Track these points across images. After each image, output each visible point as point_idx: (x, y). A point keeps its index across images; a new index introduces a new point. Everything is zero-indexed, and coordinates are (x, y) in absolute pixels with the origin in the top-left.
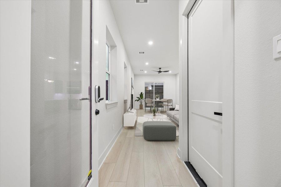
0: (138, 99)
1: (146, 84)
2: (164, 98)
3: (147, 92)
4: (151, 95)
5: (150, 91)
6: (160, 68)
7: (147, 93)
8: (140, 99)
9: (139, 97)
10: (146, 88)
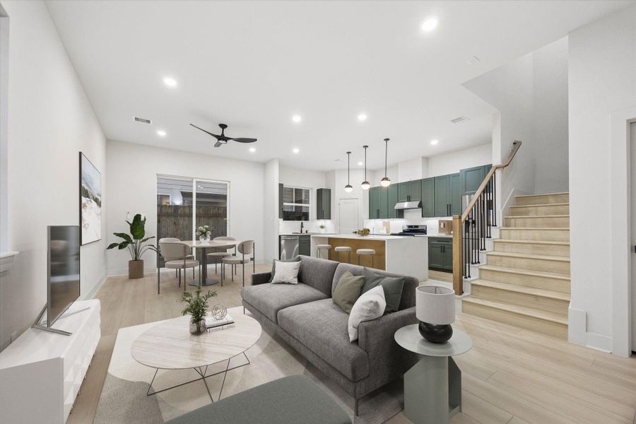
0: (122, 240)
1: (162, 181)
2: (230, 233)
3: (164, 211)
4: (181, 221)
5: (176, 207)
6: (223, 126)
7: (168, 215)
8: (128, 241)
9: (127, 231)
10: (160, 198)
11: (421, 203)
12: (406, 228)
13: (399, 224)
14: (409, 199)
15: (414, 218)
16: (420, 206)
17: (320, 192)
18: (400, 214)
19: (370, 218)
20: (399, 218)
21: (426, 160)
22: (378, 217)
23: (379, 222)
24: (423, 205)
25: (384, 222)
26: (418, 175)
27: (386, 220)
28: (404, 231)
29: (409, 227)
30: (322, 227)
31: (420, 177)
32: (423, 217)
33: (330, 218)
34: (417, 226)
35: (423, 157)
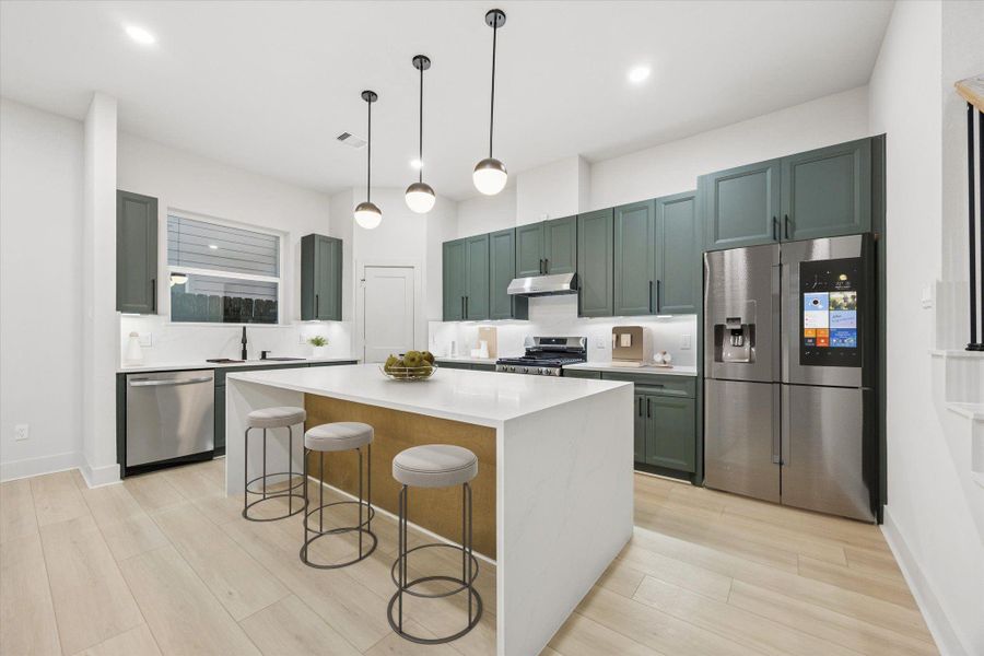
11: (576, 277)
12: (533, 344)
13: (515, 336)
14: (544, 269)
15: (556, 319)
16: (575, 285)
17: (308, 243)
18: (520, 307)
19: (444, 320)
20: (517, 318)
21: (589, 165)
22: (465, 317)
23: (470, 329)
24: (582, 283)
25: (481, 330)
26: (568, 205)
27: (486, 324)
28: (529, 352)
29: (543, 341)
30: (318, 342)
31: (573, 210)
32: (580, 314)
33: (337, 316)
34: (563, 341)
35: (581, 156)
